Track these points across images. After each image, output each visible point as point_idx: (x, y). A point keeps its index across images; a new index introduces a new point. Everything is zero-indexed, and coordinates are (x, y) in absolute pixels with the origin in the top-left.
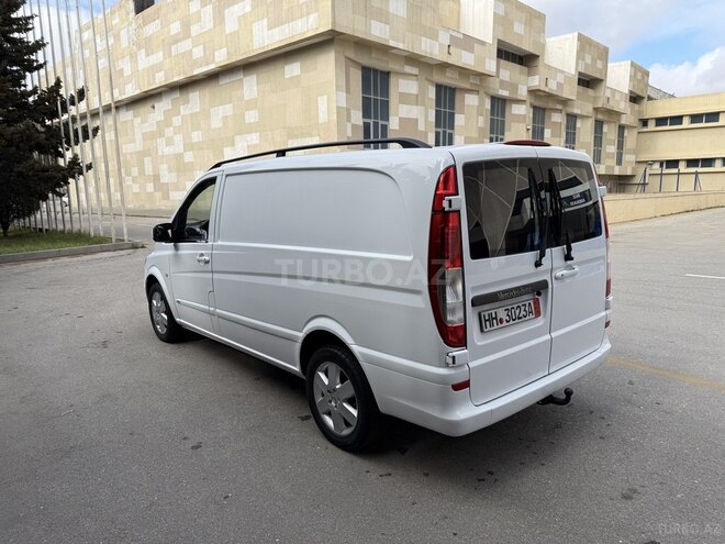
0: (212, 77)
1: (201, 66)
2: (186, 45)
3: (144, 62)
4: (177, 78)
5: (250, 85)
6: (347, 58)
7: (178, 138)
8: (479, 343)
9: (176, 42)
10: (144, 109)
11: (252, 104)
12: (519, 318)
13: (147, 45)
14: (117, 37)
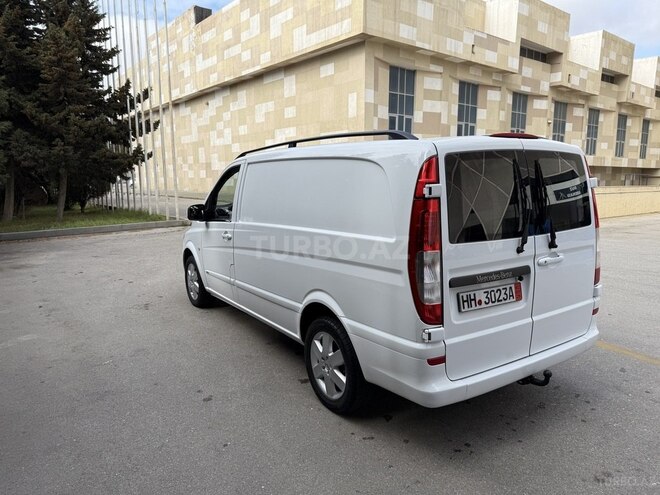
0: (258, 77)
1: (248, 68)
2: (236, 50)
3: (201, 64)
4: (228, 79)
5: (290, 84)
6: (376, 58)
7: (227, 131)
8: (455, 322)
9: (229, 47)
10: (200, 106)
11: (290, 102)
12: (499, 301)
13: (204, 51)
14: (180, 44)
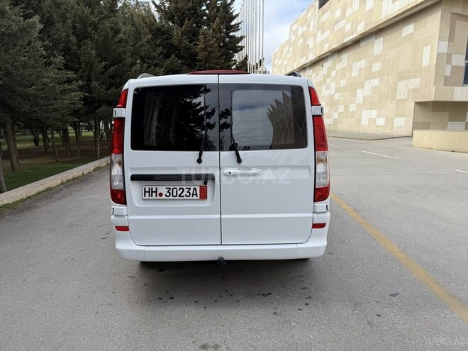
0: (356, 42)
1: (349, 36)
2: (342, 24)
3: (320, 38)
4: (335, 46)
5: (378, 45)
7: (333, 85)
9: (337, 22)
10: (318, 67)
11: (378, 58)
12: (180, 196)
13: (321, 27)
14: (308, 26)
